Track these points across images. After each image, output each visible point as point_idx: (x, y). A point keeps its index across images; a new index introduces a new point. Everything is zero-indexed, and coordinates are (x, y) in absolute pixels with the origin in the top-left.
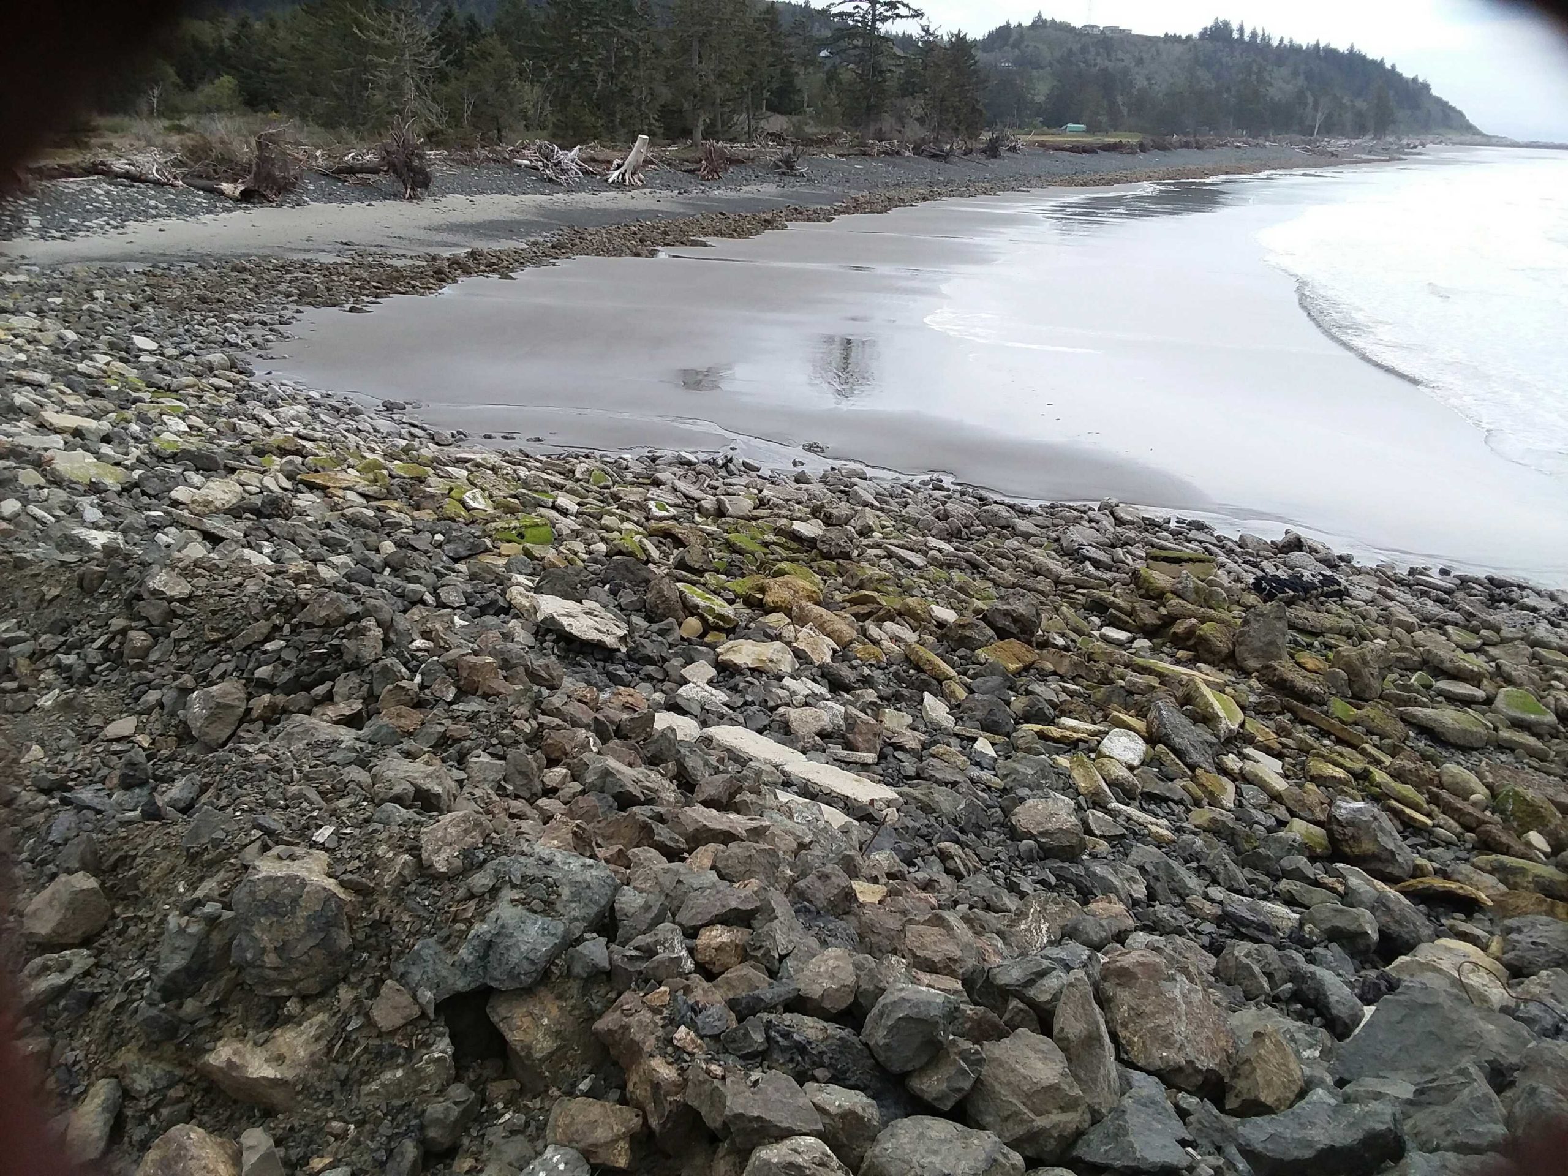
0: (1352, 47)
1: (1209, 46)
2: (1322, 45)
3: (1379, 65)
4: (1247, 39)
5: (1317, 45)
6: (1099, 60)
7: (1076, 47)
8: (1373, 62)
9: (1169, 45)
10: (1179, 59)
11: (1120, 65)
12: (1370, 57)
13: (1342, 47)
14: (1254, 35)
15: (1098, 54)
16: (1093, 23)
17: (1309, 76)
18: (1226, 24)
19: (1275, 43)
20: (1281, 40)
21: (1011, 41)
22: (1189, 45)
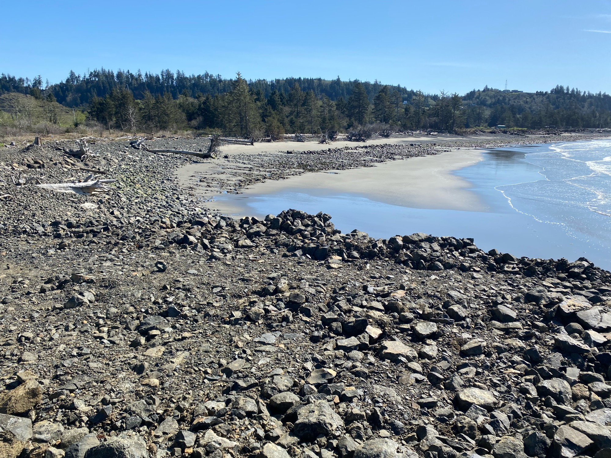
1: (555, 96)
2: (602, 93)
4: (570, 92)
5: (600, 94)
6: (510, 102)
7: (501, 98)
9: (538, 96)
10: (542, 101)
11: (519, 104)
14: (573, 91)
15: (510, 100)
16: (508, 89)
17: (597, 107)
18: (562, 87)
19: (582, 94)
20: (585, 92)
21: (475, 96)
22: (547, 96)
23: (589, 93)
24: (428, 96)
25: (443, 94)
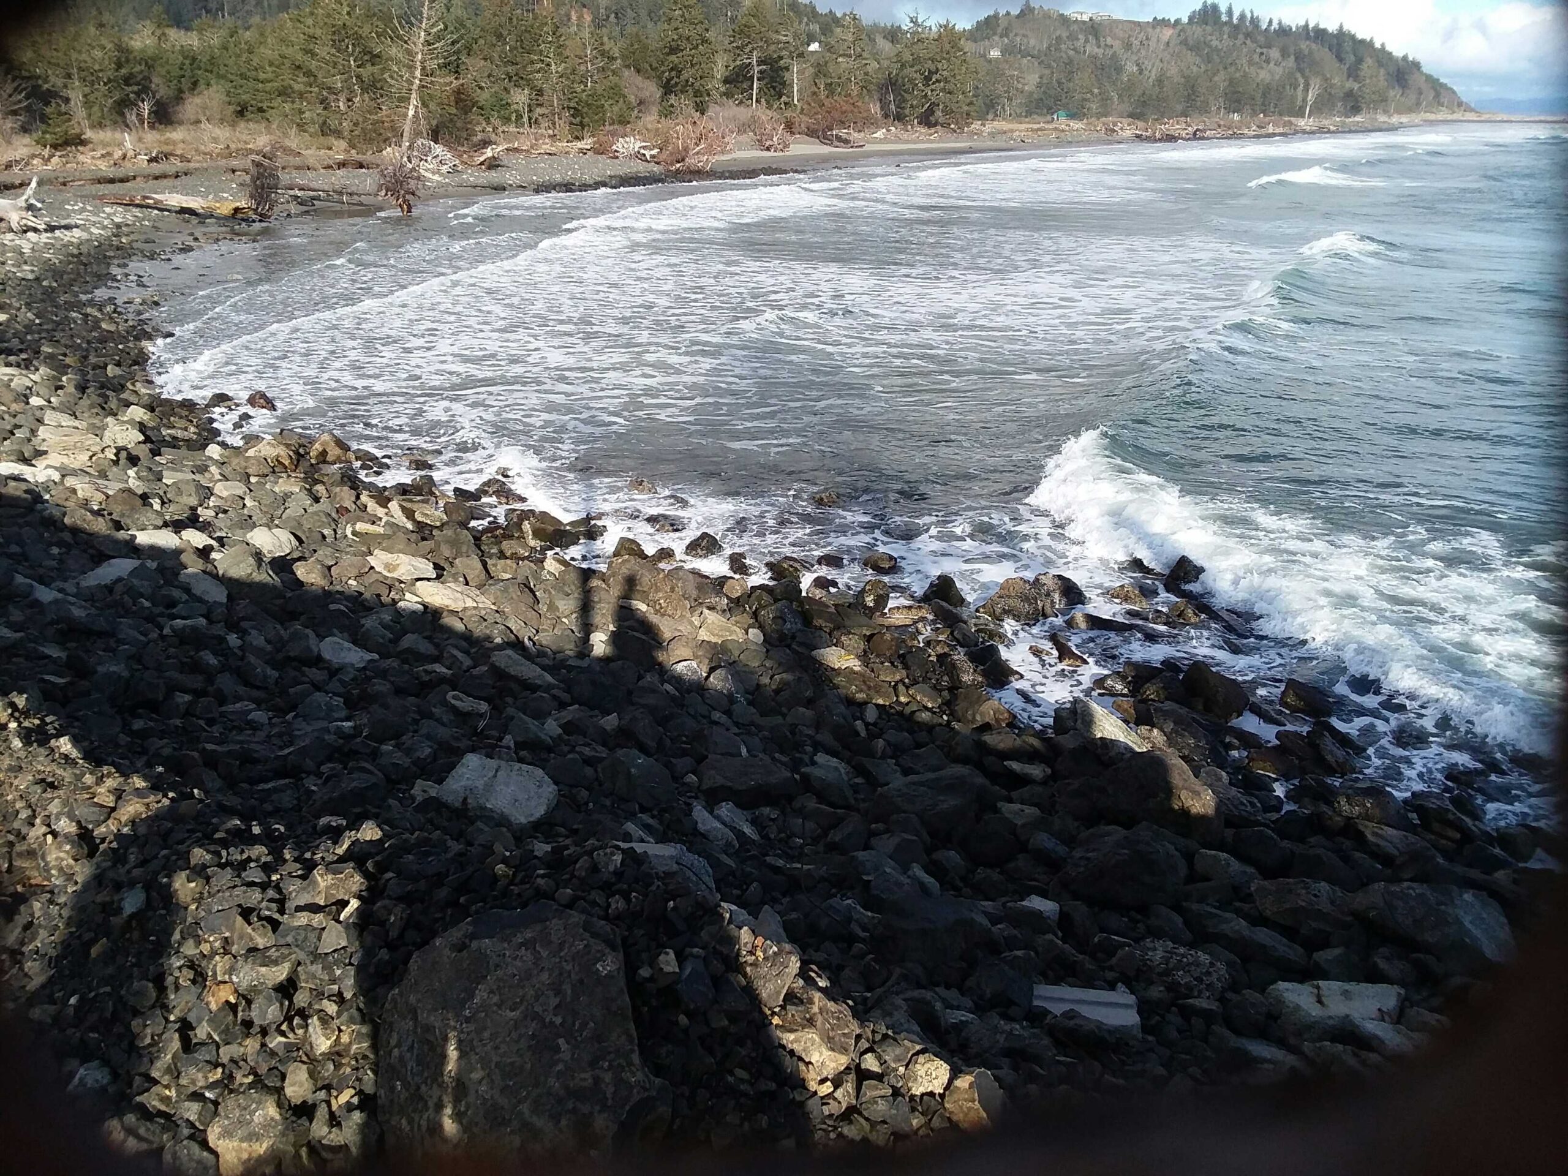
0: (1341, 27)
1: (1198, 31)
2: (1311, 25)
3: (1371, 44)
4: (1235, 21)
5: (1307, 25)
6: (1088, 48)
7: (1065, 35)
8: (1362, 42)
9: (1158, 30)
10: (1168, 44)
11: (1110, 52)
12: (1359, 36)
13: (1332, 27)
14: (1242, 17)
15: (1087, 41)
17: (1299, 57)
18: (1215, 8)
19: (1264, 26)
20: (1271, 22)
21: (999, 30)
22: (1179, 27)
23: (1280, 23)
24: (875, 28)
25: (913, 21)
